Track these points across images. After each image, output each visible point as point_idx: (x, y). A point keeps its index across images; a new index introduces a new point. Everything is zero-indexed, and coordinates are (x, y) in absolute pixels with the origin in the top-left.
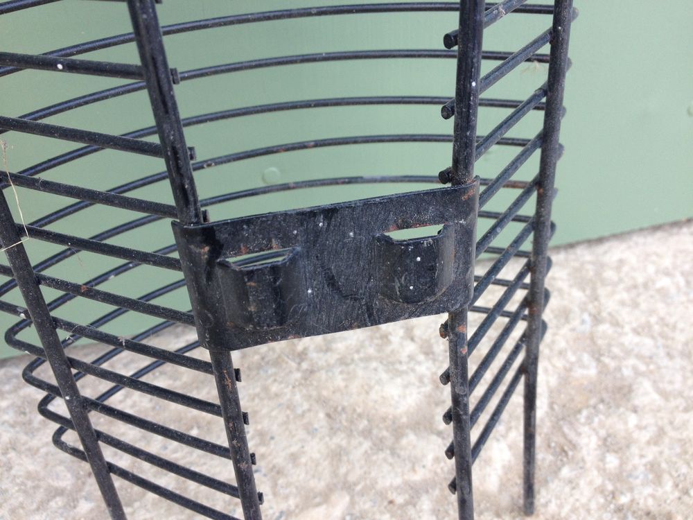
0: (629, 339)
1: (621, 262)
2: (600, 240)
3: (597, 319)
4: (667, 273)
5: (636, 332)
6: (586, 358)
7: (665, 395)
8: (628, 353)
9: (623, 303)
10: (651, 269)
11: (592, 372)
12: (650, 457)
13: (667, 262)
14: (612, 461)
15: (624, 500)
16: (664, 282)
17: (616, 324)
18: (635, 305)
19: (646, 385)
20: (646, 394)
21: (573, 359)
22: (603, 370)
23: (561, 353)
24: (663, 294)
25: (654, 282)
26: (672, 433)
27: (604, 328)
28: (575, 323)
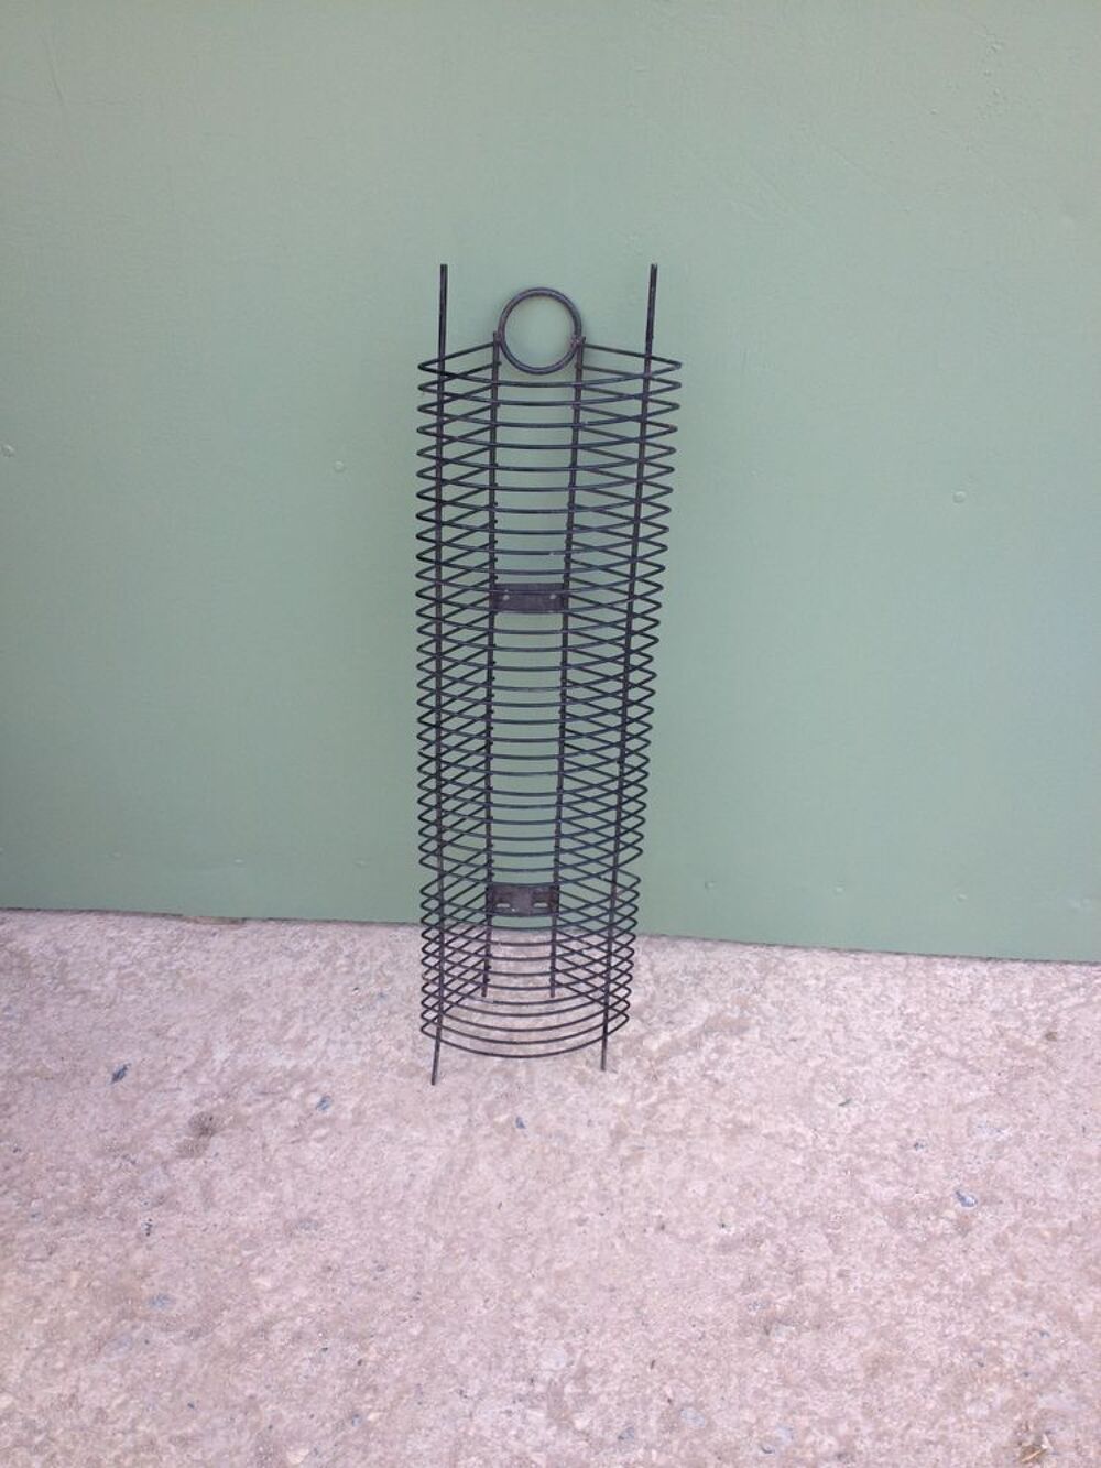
0: (766, 1006)
1: (795, 963)
2: (793, 947)
3: (756, 991)
4: (818, 978)
5: (773, 1004)
6: (737, 1008)
7: (762, 1036)
8: (760, 1012)
9: (777, 987)
10: (810, 972)
11: (736, 1016)
12: (734, 1060)
13: (823, 972)
14: (714, 1056)
15: (709, 1072)
16: (812, 982)
17: (765, 996)
18: (784, 989)
19: (758, 1030)
20: (754, 1035)
21: (729, 1006)
22: (742, 1017)
23: (726, 1002)
24: (806, 988)
25: (805, 980)
26: (751, 1054)
27: (757, 997)
28: (742, 989)
